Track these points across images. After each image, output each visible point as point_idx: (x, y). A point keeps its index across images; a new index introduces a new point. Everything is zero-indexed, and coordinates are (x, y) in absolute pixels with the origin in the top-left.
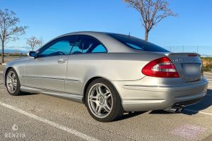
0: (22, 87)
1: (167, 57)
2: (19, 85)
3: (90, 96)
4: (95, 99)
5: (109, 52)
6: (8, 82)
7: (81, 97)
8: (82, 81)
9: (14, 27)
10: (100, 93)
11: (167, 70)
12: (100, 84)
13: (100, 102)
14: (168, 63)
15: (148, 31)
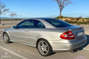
0: (10, 40)
1: (70, 31)
2: (9, 39)
3: (39, 46)
4: (41, 47)
5: (46, 28)
6: (4, 38)
7: (35, 46)
8: (36, 40)
9: (4, 9)
10: (43, 45)
11: (70, 37)
12: (43, 41)
13: (43, 48)
14: (70, 34)
15: (61, 10)
